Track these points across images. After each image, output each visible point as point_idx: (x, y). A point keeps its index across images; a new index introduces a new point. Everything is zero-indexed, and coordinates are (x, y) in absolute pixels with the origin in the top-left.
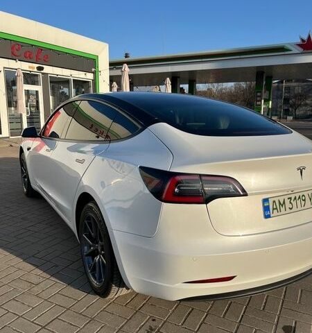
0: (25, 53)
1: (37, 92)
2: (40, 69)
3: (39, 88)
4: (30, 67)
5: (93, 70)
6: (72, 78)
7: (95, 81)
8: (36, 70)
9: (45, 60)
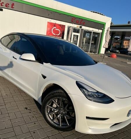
0: (77, 21)
1: (78, 36)
2: (81, 27)
3: (79, 34)
4: (77, 26)
5: (102, 28)
6: (93, 31)
7: (102, 33)
8: (79, 27)
9: (83, 24)
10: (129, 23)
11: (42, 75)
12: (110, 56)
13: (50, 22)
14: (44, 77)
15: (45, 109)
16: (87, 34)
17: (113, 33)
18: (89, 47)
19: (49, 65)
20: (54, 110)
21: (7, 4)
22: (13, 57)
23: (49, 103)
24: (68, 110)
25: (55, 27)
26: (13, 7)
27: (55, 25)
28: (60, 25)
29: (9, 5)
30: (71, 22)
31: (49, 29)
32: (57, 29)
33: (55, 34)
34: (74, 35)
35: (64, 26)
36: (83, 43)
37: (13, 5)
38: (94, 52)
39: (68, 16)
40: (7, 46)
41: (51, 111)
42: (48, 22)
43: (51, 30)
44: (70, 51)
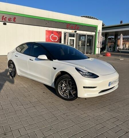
1: (74, 40)
2: (75, 32)
3: (75, 38)
4: (72, 31)
5: (95, 31)
6: (86, 34)
7: (95, 35)
8: (74, 32)
9: (77, 29)
10: (121, 22)
11: (53, 67)
12: (104, 56)
13: (48, 30)
14: (55, 69)
15: (57, 88)
16: (82, 37)
17: (107, 34)
18: (85, 49)
19: (57, 61)
20: (64, 88)
21: (9, 18)
22: (30, 59)
23: (60, 84)
24: (72, 87)
25: (53, 34)
26: (15, 20)
27: (52, 32)
28: (57, 32)
29: (11, 19)
30: (66, 28)
31: (47, 36)
32: (54, 36)
33: (53, 41)
34: (70, 40)
35: (60, 33)
36: (79, 46)
37: (15, 18)
38: (89, 53)
39: (63, 23)
40: (20, 52)
41: (62, 89)
42: (46, 31)
43: (49, 37)
44: (68, 53)
